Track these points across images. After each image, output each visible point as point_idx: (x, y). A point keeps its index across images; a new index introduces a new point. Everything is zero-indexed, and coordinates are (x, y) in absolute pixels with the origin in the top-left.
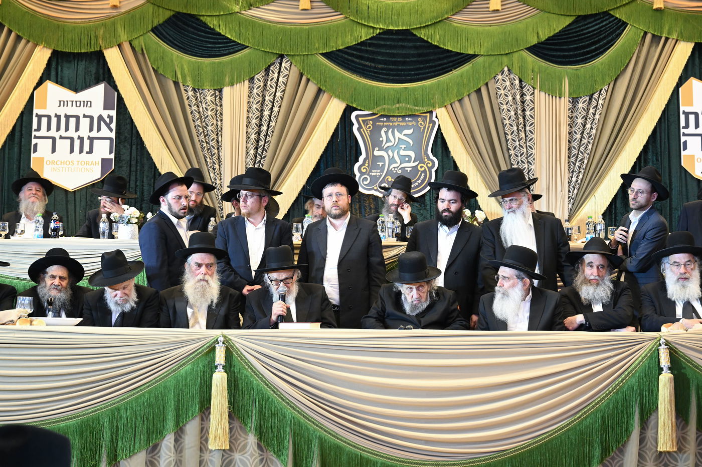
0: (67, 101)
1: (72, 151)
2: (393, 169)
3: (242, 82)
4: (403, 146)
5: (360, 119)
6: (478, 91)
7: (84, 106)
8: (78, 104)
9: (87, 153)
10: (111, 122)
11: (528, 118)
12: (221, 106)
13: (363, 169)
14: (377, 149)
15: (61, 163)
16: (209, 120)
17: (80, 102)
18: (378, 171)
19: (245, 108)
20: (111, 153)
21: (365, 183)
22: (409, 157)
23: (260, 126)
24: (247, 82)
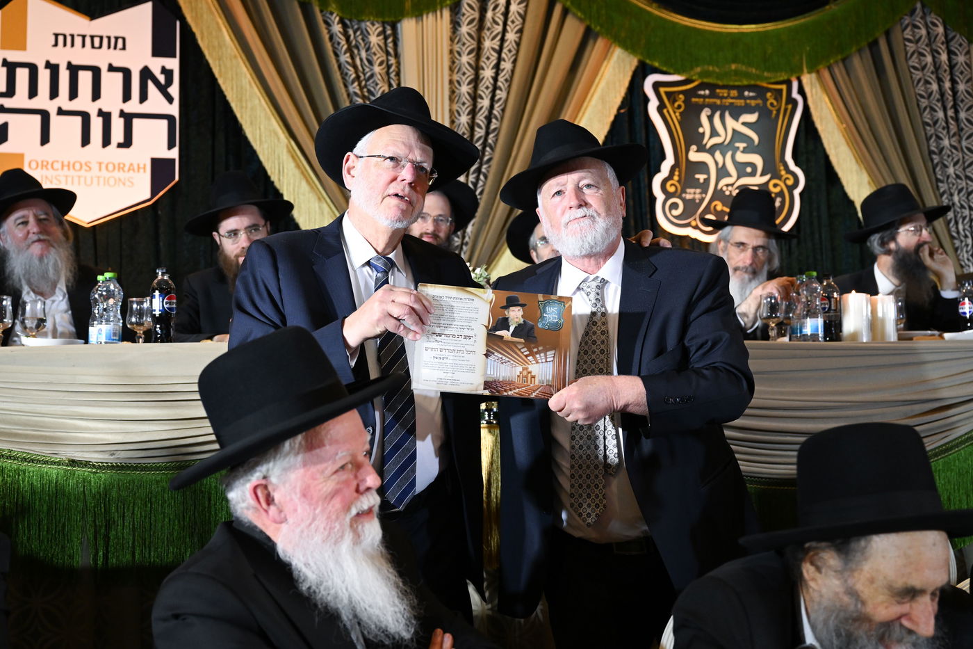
0: (72, 36)
1: (86, 140)
2: (725, 188)
3: (439, 13)
4: (742, 145)
5: (662, 90)
6: (874, 45)
7: (109, 47)
8: (97, 42)
9: (120, 146)
10: (169, 81)
11: (962, 96)
12: (397, 56)
13: (672, 185)
14: (694, 148)
15: (63, 166)
16: (377, 84)
17: (101, 38)
18: (698, 191)
19: (446, 64)
20: (171, 145)
21: (676, 212)
22: (753, 166)
23: (475, 97)
24: (446, 14)
